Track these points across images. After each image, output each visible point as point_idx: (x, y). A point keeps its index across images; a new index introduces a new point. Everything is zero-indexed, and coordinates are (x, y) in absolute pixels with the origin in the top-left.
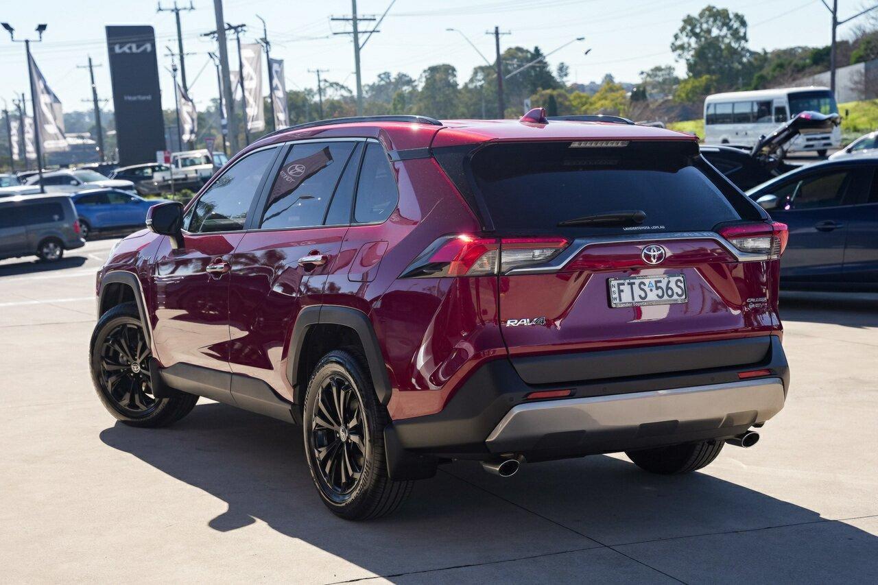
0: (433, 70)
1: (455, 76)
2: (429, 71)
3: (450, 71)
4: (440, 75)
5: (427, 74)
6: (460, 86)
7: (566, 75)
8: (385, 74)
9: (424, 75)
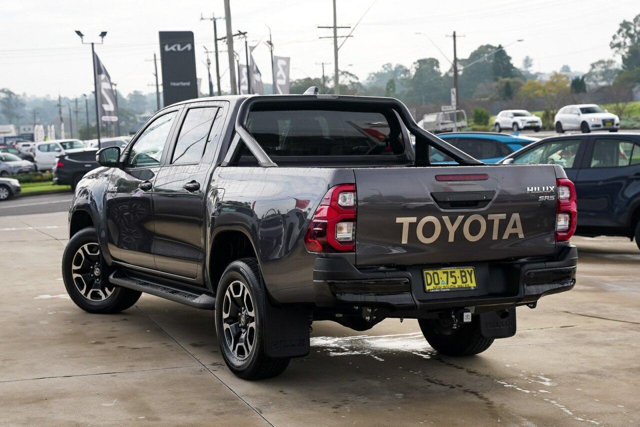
0: (421, 62)
1: (438, 67)
2: (418, 64)
3: (435, 63)
4: (428, 65)
5: (416, 65)
6: (442, 75)
7: (530, 66)
8: (387, 64)
9: (414, 66)
